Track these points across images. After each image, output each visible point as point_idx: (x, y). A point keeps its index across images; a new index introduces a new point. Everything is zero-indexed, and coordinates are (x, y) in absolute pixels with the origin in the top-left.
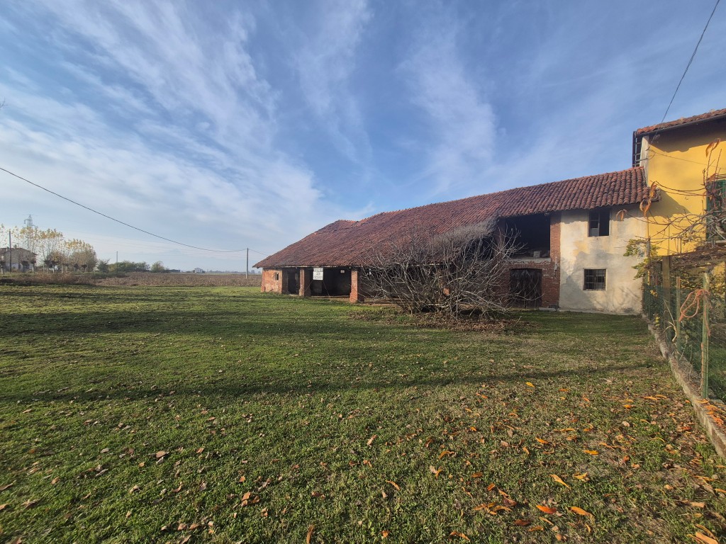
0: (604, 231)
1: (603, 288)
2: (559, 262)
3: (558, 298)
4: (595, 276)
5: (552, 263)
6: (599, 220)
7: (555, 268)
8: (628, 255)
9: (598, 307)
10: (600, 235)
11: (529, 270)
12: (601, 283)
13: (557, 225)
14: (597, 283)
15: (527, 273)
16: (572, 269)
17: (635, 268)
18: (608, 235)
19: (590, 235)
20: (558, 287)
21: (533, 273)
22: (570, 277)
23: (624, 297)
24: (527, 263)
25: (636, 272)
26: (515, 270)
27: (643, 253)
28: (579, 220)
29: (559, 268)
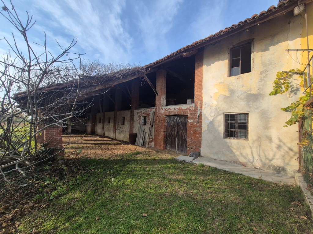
0: (247, 68)
1: (246, 136)
2: (201, 107)
3: (200, 146)
4: (237, 122)
5: (196, 109)
6: (240, 58)
7: (198, 114)
8: (276, 93)
9: (242, 160)
10: (242, 73)
11: (180, 116)
12: (243, 131)
13: (199, 69)
14: (239, 131)
15: (178, 119)
16: (213, 114)
17: (286, 110)
18: (249, 71)
19: (231, 74)
20: (200, 133)
21: (182, 119)
22: (212, 123)
23: (275, 149)
24: (177, 109)
25: (288, 116)
26: (169, 116)
27: (298, 89)
28: (219, 60)
29: (201, 113)
